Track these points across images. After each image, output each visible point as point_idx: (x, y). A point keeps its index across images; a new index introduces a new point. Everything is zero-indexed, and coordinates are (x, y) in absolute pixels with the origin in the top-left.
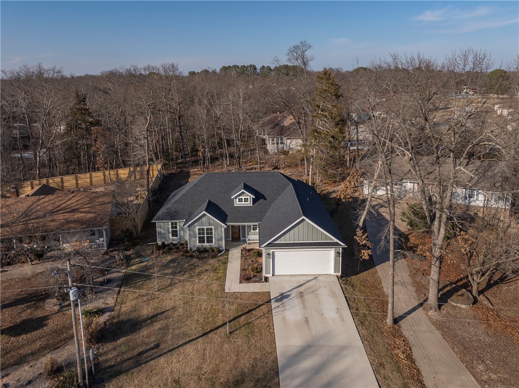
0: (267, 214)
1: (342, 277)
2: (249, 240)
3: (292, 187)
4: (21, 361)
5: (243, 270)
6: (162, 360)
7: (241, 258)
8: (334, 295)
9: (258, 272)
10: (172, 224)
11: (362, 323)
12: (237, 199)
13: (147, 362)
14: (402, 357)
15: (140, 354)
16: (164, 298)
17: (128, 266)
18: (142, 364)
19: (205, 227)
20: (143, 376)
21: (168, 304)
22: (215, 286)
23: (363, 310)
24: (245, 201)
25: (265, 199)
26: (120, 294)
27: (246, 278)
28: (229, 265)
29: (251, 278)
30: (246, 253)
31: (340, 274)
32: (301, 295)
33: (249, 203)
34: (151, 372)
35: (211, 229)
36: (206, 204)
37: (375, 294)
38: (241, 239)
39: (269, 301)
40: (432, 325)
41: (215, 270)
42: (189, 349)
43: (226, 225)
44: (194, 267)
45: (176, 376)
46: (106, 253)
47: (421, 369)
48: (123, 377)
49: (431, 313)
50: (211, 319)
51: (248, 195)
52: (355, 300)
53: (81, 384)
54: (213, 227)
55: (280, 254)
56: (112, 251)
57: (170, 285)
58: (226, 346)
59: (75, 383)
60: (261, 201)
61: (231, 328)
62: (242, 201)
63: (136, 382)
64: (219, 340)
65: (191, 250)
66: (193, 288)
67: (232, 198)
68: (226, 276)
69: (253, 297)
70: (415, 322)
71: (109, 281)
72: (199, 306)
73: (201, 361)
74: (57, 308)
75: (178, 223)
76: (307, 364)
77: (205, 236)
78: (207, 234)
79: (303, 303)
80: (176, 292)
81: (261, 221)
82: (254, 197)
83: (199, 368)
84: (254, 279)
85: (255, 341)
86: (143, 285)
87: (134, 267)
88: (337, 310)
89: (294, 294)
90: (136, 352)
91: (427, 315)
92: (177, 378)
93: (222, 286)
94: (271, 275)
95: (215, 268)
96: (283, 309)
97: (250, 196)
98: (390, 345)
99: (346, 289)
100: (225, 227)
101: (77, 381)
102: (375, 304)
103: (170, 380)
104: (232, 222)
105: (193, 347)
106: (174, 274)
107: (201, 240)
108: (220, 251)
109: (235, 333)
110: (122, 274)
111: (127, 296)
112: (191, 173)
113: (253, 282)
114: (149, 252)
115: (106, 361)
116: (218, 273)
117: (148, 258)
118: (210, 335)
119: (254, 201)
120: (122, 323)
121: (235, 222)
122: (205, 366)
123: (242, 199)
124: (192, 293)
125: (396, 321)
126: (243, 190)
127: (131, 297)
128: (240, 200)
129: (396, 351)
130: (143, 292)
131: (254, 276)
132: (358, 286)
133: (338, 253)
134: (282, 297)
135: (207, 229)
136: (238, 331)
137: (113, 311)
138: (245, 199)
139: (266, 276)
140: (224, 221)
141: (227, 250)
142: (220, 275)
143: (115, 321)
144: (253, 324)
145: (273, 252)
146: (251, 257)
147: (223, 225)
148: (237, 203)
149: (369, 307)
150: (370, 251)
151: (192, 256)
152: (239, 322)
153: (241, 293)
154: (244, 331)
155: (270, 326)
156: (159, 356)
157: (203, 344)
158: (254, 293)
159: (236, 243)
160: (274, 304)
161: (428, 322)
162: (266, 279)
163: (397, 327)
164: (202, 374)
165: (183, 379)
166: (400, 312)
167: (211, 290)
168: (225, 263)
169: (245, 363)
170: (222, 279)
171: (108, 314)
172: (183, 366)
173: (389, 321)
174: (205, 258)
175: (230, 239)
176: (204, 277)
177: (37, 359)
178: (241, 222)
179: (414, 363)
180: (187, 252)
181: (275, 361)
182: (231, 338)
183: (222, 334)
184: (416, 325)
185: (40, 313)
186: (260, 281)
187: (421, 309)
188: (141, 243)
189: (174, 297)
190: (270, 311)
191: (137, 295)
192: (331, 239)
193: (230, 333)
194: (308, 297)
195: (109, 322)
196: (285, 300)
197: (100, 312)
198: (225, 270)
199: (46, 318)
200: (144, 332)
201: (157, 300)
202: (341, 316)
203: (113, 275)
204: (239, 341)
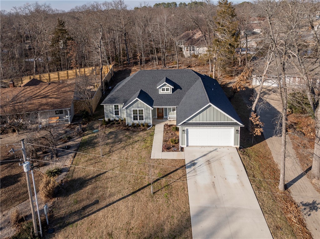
0: (183, 100)
1: (240, 148)
2: (170, 118)
3: (201, 81)
5: (165, 141)
6: (100, 214)
7: (164, 132)
8: (234, 163)
9: (176, 143)
10: (115, 106)
11: (258, 188)
12: (161, 89)
13: (89, 215)
14: (294, 221)
15: (84, 208)
16: (106, 162)
17: (83, 136)
18: (85, 217)
19: (138, 109)
20: (85, 226)
21: (110, 166)
22: (144, 154)
23: (259, 177)
24: (166, 90)
25: (181, 89)
26: (76, 158)
27: (167, 148)
28: (155, 137)
29: (170, 148)
30: (167, 128)
31: (238, 146)
32: (209, 162)
33: (170, 92)
34: (91, 224)
35: (142, 110)
36: (139, 92)
37: (267, 163)
38: (164, 117)
40: (317, 192)
41: (144, 140)
42: (121, 205)
43: (153, 108)
44: (129, 137)
45: (110, 230)
46: (69, 126)
47: (313, 233)
49: (314, 181)
50: (139, 181)
51: (168, 86)
52: (251, 168)
53: (36, 235)
54: (143, 109)
55: (192, 130)
56: (74, 124)
57: (111, 152)
58: (150, 204)
59: (31, 234)
60: (178, 90)
61: (154, 189)
62: (164, 91)
63: (79, 233)
64: (145, 199)
65: (128, 125)
66: (128, 154)
67: (157, 88)
68: (152, 146)
69: (172, 164)
70: (302, 188)
71: (69, 147)
72: (131, 169)
73: (130, 217)
75: (119, 106)
77: (138, 115)
78: (140, 114)
79: (211, 168)
80: (115, 157)
81: (178, 105)
82: (173, 88)
83: (128, 223)
84: (173, 149)
85: (173, 201)
86: (91, 151)
87: (87, 137)
88: (238, 177)
89: (201, 162)
90: (81, 206)
91: (312, 183)
92: (110, 232)
93: (150, 153)
94: (185, 146)
95: (144, 139)
96: (195, 174)
97: (170, 87)
98: (283, 209)
99: (244, 159)
100: (152, 109)
101: (33, 232)
102: (267, 171)
103: (105, 233)
104: (157, 106)
105: (125, 204)
106: (114, 143)
107: (135, 118)
108: (148, 126)
109: (158, 193)
110: (77, 142)
111: (80, 159)
112: (132, 70)
113: (172, 151)
114: (98, 125)
115: (58, 212)
116: (147, 143)
117: (97, 130)
118: (138, 194)
119: (173, 90)
120: (74, 181)
121: (159, 106)
122: (132, 222)
123: (164, 89)
124: (127, 159)
125: (286, 187)
126: (165, 83)
127: (83, 160)
128: (163, 90)
129: (289, 215)
130: (91, 156)
131: (173, 146)
132: (253, 156)
133: (237, 130)
135: (139, 110)
136: (160, 191)
137: (69, 171)
138: (166, 89)
139: (182, 146)
140: (151, 105)
141: (154, 125)
142: (148, 145)
143: (69, 179)
144: (172, 186)
145: (187, 129)
146: (171, 131)
147: (151, 108)
148: (161, 92)
149: (263, 174)
150: (262, 129)
151: (128, 129)
152: (160, 184)
153: (163, 160)
154: (164, 192)
155: (185, 188)
157: (132, 202)
158: (173, 160)
159: (161, 120)
160: (188, 169)
161: (313, 189)
162: (182, 149)
163: (287, 193)
164: (131, 229)
165: (115, 233)
166: (289, 179)
167: (141, 157)
168: (152, 136)
170: (149, 148)
171: (65, 173)
172: (116, 221)
173: (281, 187)
174: (138, 131)
175: (157, 117)
176: (136, 146)
178: (163, 106)
179: (306, 226)
180: (125, 126)
182: (154, 198)
183: (148, 194)
184: (303, 191)
186: (177, 150)
187: (305, 177)
188: (94, 119)
190: (185, 175)
191: (87, 159)
192: (231, 120)
193: (154, 193)
194: (214, 165)
195: (65, 180)
197: (59, 172)
198: (152, 141)
201: (101, 164)
202: (241, 182)
203: (70, 143)
204: (161, 201)
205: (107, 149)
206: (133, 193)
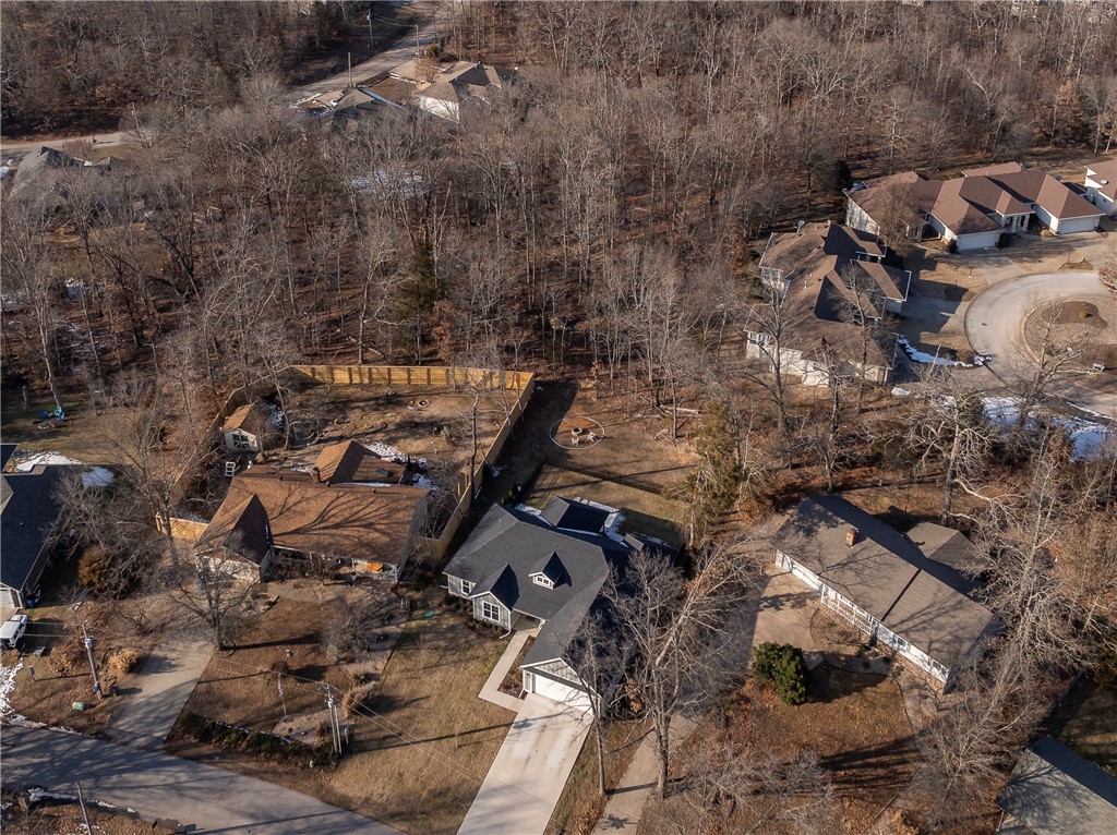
0: (563, 609)
4: (301, 710)
5: (511, 671)
6: (398, 750)
7: (520, 652)
8: (573, 742)
10: (465, 583)
13: (387, 748)
15: (385, 738)
16: (425, 680)
17: (409, 620)
18: (383, 748)
20: (380, 759)
21: (426, 690)
22: (474, 686)
26: (390, 660)
27: (506, 686)
28: (502, 658)
29: (509, 688)
32: (543, 728)
33: (550, 586)
34: (387, 758)
35: (497, 608)
39: (509, 725)
40: (641, 811)
41: (486, 659)
42: (420, 748)
43: (512, 611)
44: (470, 646)
45: (402, 770)
46: (394, 589)
48: (366, 755)
49: (653, 798)
50: (452, 724)
56: (402, 586)
57: (436, 665)
58: (449, 758)
60: (566, 586)
61: (462, 741)
63: (373, 763)
64: (447, 750)
65: (475, 619)
66: (455, 677)
68: (490, 674)
69: (498, 714)
70: (629, 800)
71: (386, 637)
72: (449, 704)
73: (425, 764)
74: (335, 659)
76: (498, 801)
77: (491, 612)
79: (540, 736)
80: (438, 676)
81: (550, 618)
83: (421, 770)
84: (512, 690)
85: (474, 763)
86: (413, 654)
87: (413, 624)
89: (537, 725)
90: (383, 734)
91: (648, 798)
92: (402, 772)
93: (481, 686)
94: (531, 692)
96: (517, 738)
99: (592, 739)
101: (333, 748)
103: (396, 771)
105: (425, 748)
106: (446, 649)
107: (487, 614)
108: (504, 631)
109: (463, 748)
110: (399, 630)
111: (396, 665)
113: (510, 693)
114: (437, 601)
115: (359, 734)
116: (487, 665)
117: (432, 613)
118: (443, 741)
120: (381, 697)
122: (425, 770)
124: (451, 685)
127: (398, 668)
130: (410, 664)
131: (515, 686)
134: (525, 724)
135: (493, 607)
136: (466, 747)
137: (378, 680)
139: (525, 691)
141: (513, 632)
142: (486, 670)
143: (377, 693)
144: (482, 744)
145: (533, 674)
151: (473, 628)
152: (471, 738)
153: (491, 704)
154: (470, 749)
155: (494, 753)
156: (397, 746)
157: (433, 748)
158: (503, 708)
159: (529, 623)
160: (512, 730)
162: (524, 695)
164: (421, 776)
165: (407, 775)
166: (619, 786)
167: (469, 689)
168: (500, 654)
169: (454, 780)
170: (485, 677)
171: (374, 682)
172: (410, 763)
174: (484, 636)
176: (472, 666)
177: (313, 713)
180: (471, 619)
181: (478, 788)
182: (457, 752)
183: (453, 745)
185: (321, 662)
186: (516, 695)
189: (431, 684)
190: (504, 736)
191: (404, 667)
193: (459, 746)
194: (547, 734)
195: (372, 693)
196: (524, 729)
197: (368, 678)
198: (494, 665)
199: (324, 669)
200: (395, 715)
201: (418, 681)
202: (561, 769)
203: (392, 629)
204: (462, 758)
205: (434, 660)
206: (439, 739)
